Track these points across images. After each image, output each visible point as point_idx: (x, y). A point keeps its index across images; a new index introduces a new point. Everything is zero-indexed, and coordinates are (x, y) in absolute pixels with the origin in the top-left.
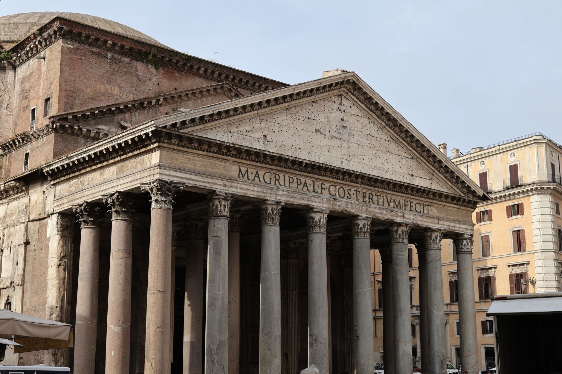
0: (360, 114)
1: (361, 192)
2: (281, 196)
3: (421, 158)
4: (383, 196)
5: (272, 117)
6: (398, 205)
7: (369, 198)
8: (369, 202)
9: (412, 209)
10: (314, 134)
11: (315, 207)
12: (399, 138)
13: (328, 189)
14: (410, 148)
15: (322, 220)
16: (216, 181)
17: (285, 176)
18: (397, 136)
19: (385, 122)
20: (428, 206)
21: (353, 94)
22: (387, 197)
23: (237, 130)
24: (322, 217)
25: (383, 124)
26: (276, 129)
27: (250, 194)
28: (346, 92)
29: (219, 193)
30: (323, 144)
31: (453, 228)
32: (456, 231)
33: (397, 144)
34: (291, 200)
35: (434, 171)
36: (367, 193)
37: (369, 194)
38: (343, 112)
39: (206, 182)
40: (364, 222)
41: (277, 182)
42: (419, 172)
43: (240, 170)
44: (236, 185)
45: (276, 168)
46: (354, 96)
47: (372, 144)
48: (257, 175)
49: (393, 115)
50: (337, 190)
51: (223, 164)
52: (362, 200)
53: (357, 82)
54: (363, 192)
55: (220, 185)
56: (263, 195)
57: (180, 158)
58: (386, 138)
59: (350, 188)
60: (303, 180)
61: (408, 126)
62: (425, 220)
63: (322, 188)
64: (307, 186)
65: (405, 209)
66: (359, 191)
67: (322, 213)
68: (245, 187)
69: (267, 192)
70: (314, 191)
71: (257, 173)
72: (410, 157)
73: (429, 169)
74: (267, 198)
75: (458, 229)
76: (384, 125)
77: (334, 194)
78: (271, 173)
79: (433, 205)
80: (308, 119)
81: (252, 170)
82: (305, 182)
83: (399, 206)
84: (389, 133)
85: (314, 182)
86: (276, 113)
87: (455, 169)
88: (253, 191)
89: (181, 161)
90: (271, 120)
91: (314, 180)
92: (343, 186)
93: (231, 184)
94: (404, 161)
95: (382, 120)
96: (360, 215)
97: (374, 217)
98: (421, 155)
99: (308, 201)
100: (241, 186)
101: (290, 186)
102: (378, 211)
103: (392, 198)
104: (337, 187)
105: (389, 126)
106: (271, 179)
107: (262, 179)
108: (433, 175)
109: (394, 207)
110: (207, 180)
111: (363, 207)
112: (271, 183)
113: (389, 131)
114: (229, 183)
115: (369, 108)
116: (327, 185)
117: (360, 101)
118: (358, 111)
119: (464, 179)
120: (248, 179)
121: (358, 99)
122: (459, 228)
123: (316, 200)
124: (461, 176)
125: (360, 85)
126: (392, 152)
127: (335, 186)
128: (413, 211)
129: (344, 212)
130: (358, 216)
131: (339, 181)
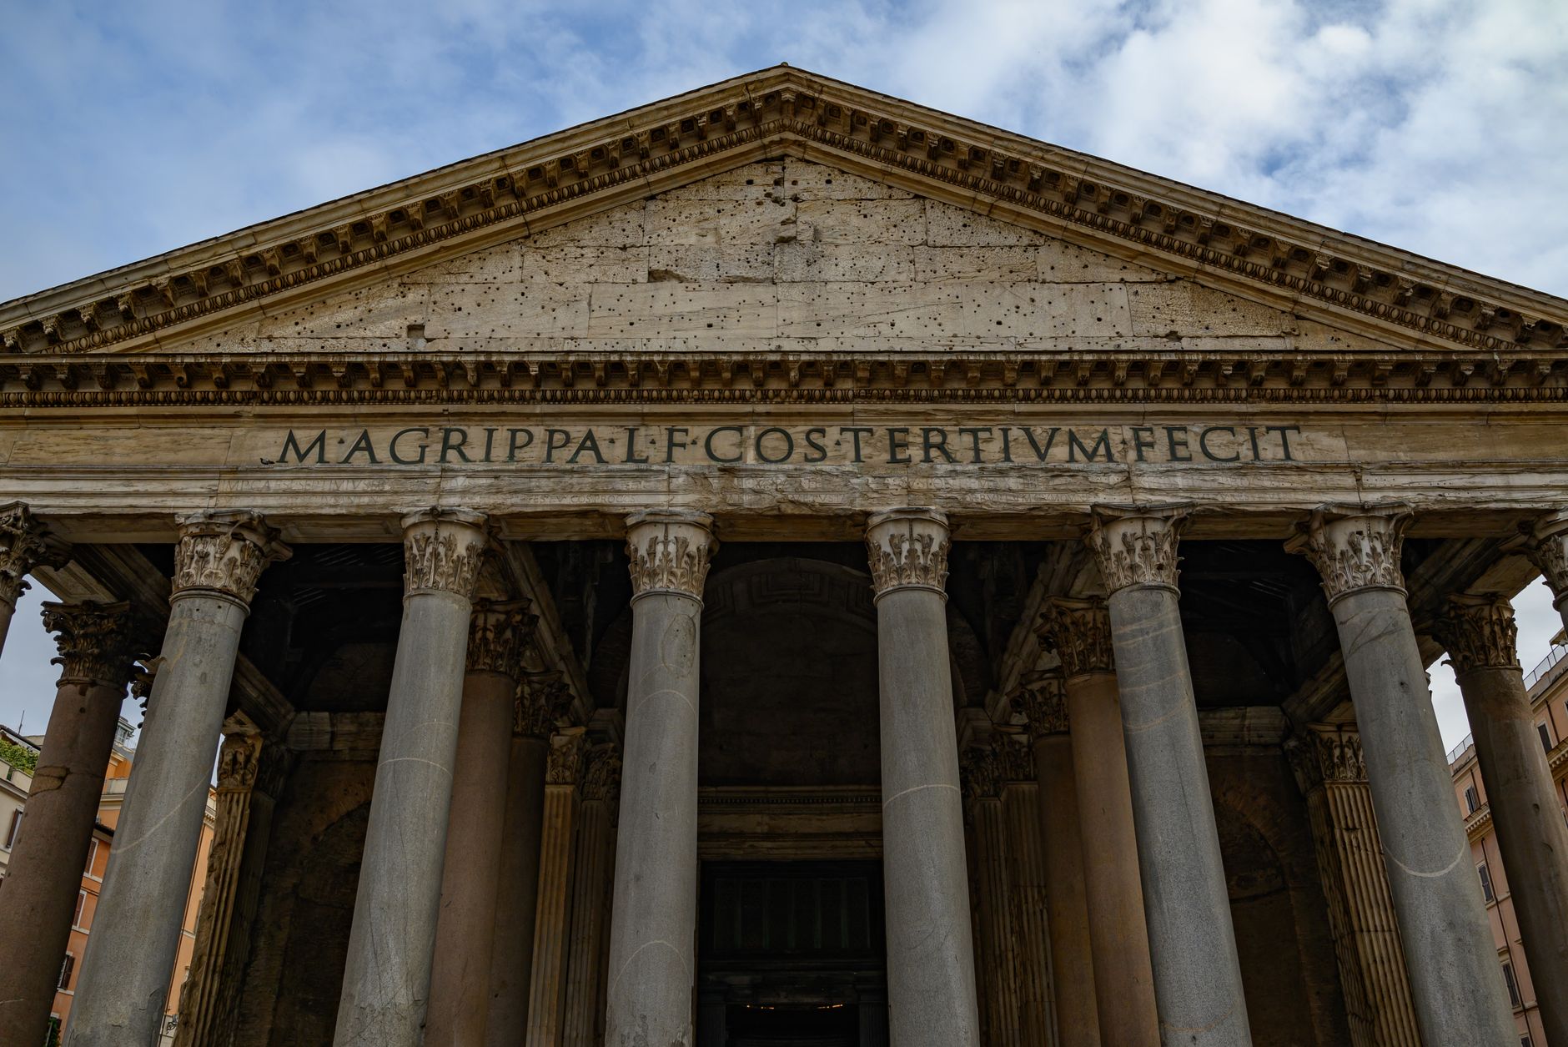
0: (876, 192)
1: (881, 432)
2: (464, 492)
3: (1209, 268)
4: (1005, 432)
5: (455, 270)
6: (1096, 450)
7: (927, 446)
8: (927, 459)
9: (1181, 452)
10: (646, 289)
11: (628, 510)
12: (1072, 226)
13: (702, 442)
14: (1141, 248)
15: (660, 548)
16: (177, 486)
17: (490, 432)
18: (1063, 223)
19: (987, 190)
20: (1283, 430)
21: (823, 140)
22: (1027, 431)
23: (299, 328)
24: (661, 537)
25: (982, 197)
26: (467, 302)
27: (321, 507)
28: (795, 142)
29: (182, 520)
30: (683, 307)
31: (1464, 495)
32: (1493, 506)
33: (1072, 251)
34: (509, 502)
35: (1296, 302)
36: (916, 430)
37: (927, 432)
38: (789, 202)
39: (137, 494)
40: (892, 529)
41: (452, 455)
42: (1211, 319)
43: (291, 439)
44: (261, 485)
45: (439, 408)
46: (832, 142)
47: (941, 272)
48: (363, 444)
49: (997, 150)
50: (752, 441)
51: (224, 432)
52: (886, 456)
53: (810, 93)
54: (892, 432)
55: (195, 494)
56: (380, 500)
57: (52, 440)
58: (1012, 240)
59: (818, 424)
60: (578, 431)
61: (1083, 167)
62: (1267, 483)
63: (671, 444)
64: (595, 448)
65: (1140, 458)
66: (870, 431)
67: (655, 523)
68: (297, 485)
69: (396, 488)
70: (630, 457)
71: (365, 436)
72: (1154, 277)
73: (1269, 301)
74: (397, 509)
75: (1501, 495)
76: (988, 199)
77: (733, 453)
78: (426, 431)
79: (1314, 421)
80: (624, 248)
81: (342, 434)
82: (590, 436)
83: (1102, 450)
84: (1022, 223)
85: (632, 432)
86: (476, 256)
87: (1392, 262)
88: (336, 493)
89: (57, 449)
90: (453, 279)
91: (631, 424)
92: (782, 424)
93: (241, 486)
94: (1120, 296)
95: (975, 186)
96: (874, 509)
97: (958, 510)
98: (1203, 259)
99: (596, 493)
100: (283, 485)
101: (511, 457)
102: (974, 484)
103: (1055, 431)
104: (752, 431)
105: (1011, 197)
106: (423, 448)
107: (382, 453)
108: (1298, 317)
109: (1072, 459)
110: (141, 487)
111: (890, 481)
112: (421, 460)
113: (1019, 214)
114: (233, 483)
115: (902, 164)
116: (699, 431)
117: (859, 151)
118: (861, 184)
119: (1463, 288)
120: (321, 460)
121: (849, 148)
122: (1509, 488)
123: (632, 485)
124: (1438, 281)
125: (824, 97)
126: (1049, 276)
127: (740, 429)
128: (1189, 459)
129: (789, 509)
130: (868, 514)
131: (748, 408)
